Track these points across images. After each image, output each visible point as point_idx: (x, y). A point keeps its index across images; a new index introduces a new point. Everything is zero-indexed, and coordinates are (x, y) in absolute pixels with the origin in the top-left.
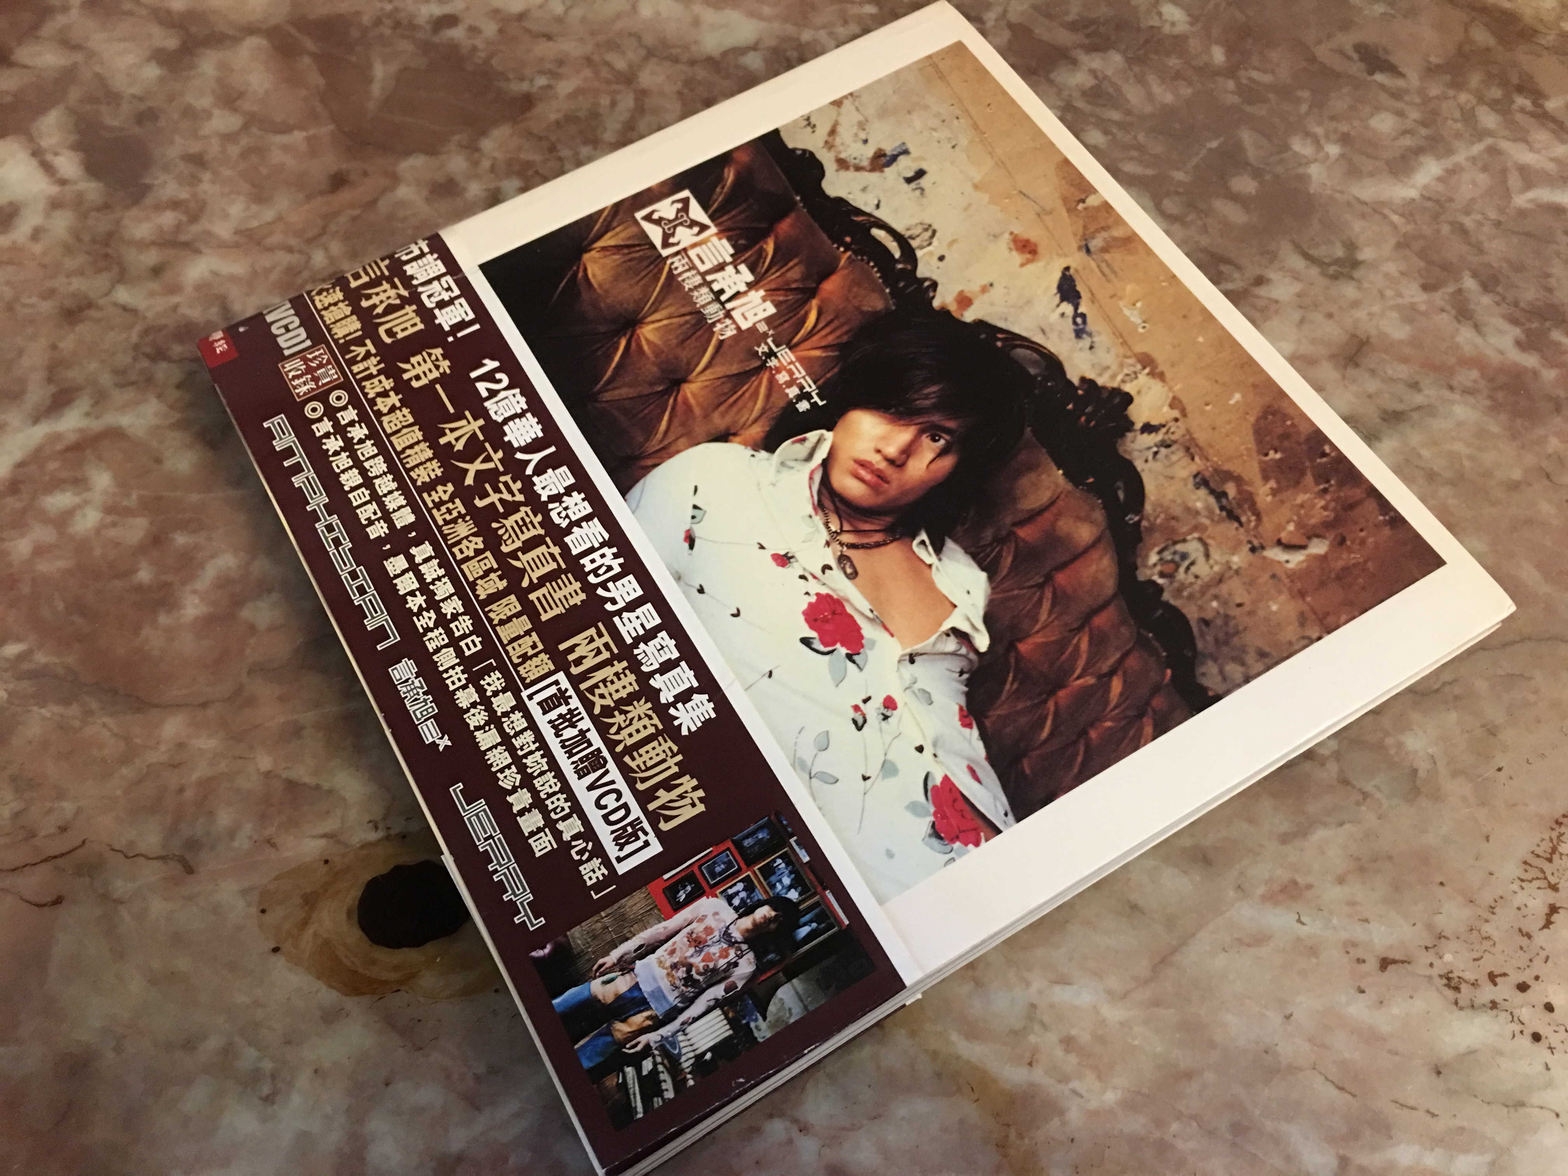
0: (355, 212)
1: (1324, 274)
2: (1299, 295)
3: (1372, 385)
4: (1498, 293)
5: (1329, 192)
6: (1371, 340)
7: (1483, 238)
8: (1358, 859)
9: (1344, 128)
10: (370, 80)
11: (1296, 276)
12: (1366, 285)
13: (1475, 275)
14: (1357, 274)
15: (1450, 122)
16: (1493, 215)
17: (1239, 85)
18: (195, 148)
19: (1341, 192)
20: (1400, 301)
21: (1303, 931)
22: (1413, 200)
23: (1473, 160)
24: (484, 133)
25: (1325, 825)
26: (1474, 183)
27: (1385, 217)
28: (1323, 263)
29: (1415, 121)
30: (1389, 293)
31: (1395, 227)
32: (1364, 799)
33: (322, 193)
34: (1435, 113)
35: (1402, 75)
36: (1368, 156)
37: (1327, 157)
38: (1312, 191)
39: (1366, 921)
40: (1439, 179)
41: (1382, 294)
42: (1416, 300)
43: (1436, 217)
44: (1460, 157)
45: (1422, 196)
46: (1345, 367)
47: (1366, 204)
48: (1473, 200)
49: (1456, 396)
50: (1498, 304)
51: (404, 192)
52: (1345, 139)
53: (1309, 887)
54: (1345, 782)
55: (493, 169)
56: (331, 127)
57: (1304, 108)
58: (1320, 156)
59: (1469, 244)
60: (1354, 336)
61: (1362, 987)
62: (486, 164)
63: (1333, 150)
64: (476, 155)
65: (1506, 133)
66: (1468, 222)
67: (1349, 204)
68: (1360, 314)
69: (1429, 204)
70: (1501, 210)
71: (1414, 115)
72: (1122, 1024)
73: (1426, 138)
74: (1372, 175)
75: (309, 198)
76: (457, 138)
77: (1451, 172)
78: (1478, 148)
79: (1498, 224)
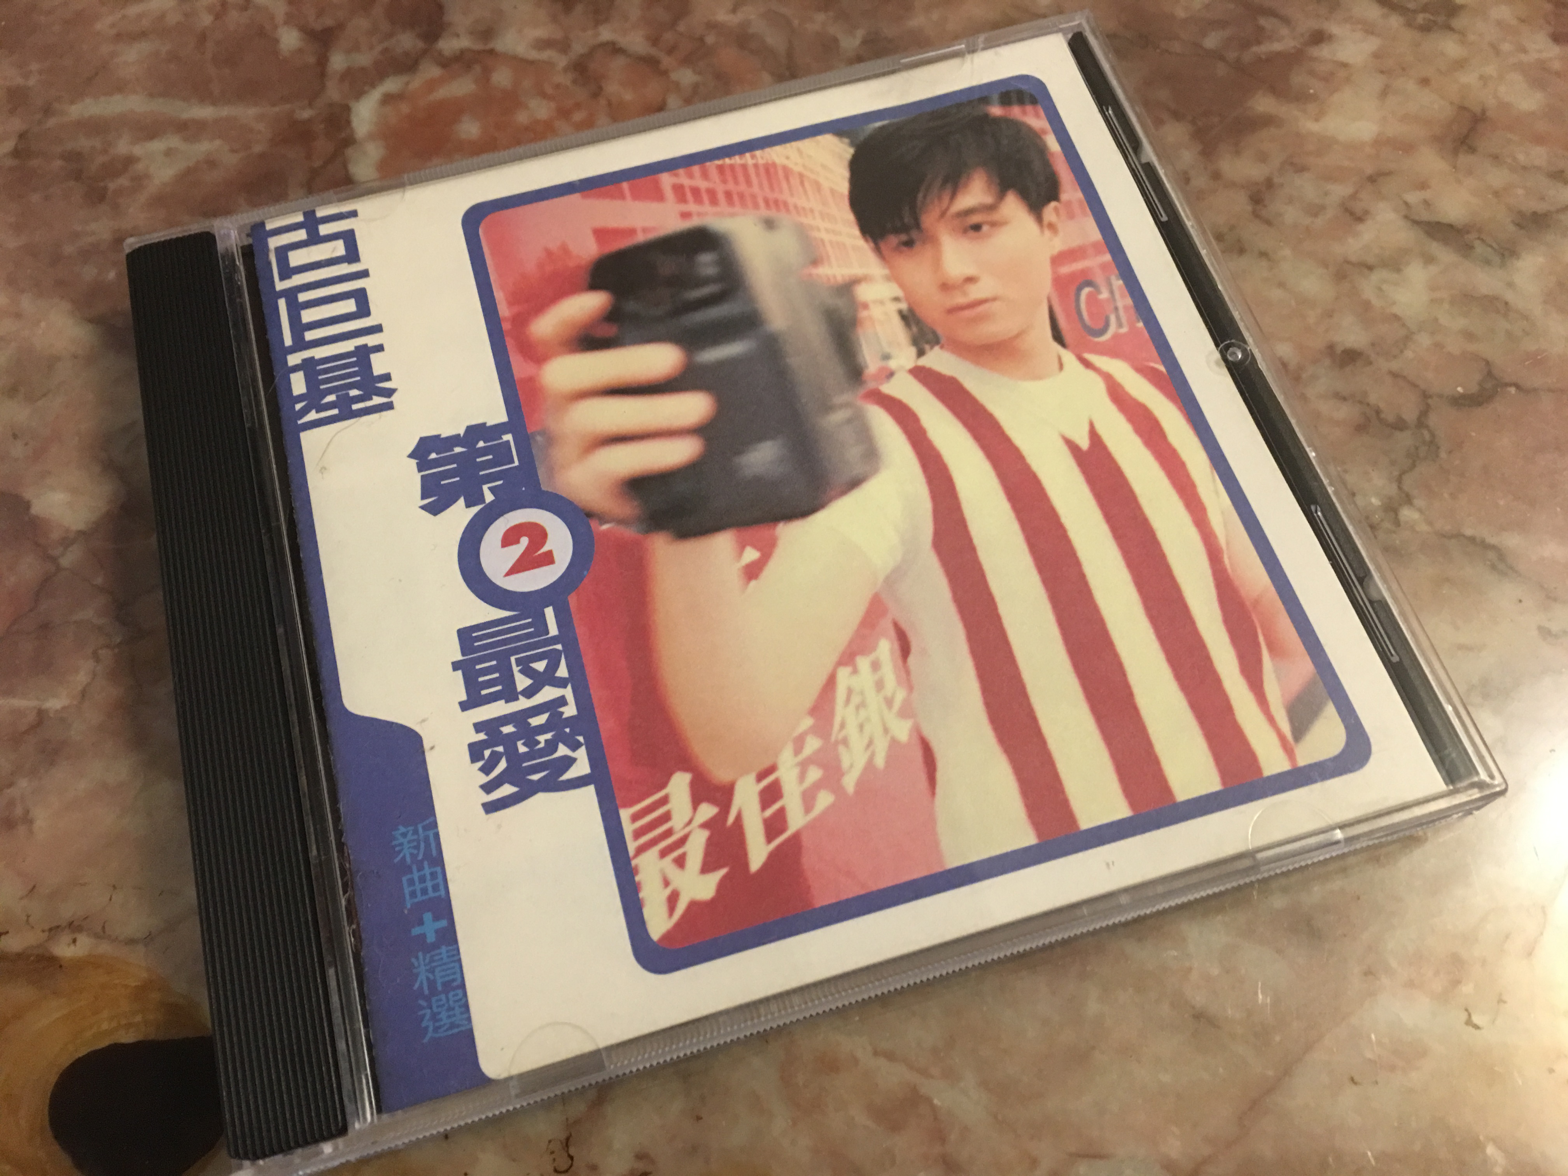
1: (1409, 24)
2: (1376, 55)
3: (1497, 177)
6: (1488, 113)
11: (1370, 30)
12: (1472, 37)
14: (1456, 23)
20: (1523, 57)
21: (1477, 1040)
28: (1408, 10)
30: (1506, 47)
41: (1495, 49)
42: (1545, 55)
46: (1455, 152)
53: (1479, 962)
60: (1462, 108)
68: (1469, 78)
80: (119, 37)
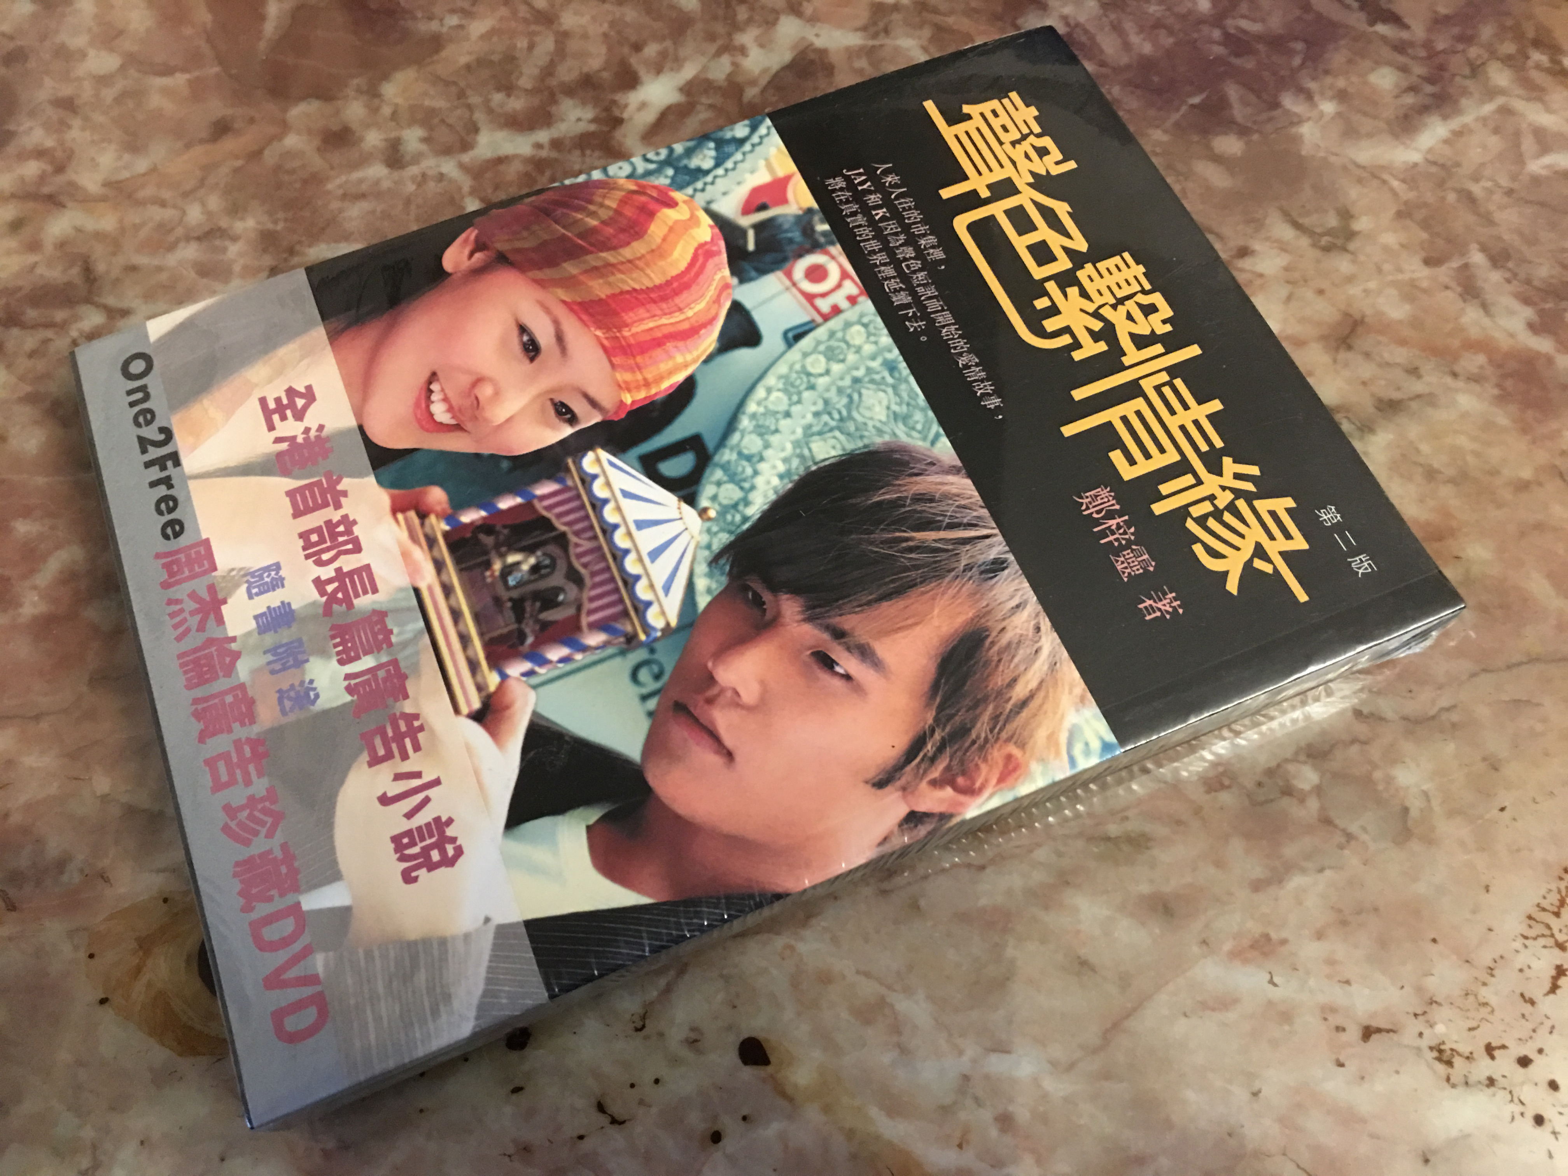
0: (239, 163)
1: (1314, 245)
2: (1287, 269)
3: (1366, 370)
4: (1509, 270)
5: (1322, 154)
6: (1366, 320)
7: (1492, 207)
8: (1340, 911)
9: (1341, 83)
10: (262, 18)
11: (1283, 247)
12: (1362, 258)
13: (1484, 249)
14: (1352, 246)
15: (1458, 79)
16: (1504, 182)
17: (1227, 35)
18: (66, 91)
19: (1337, 155)
20: (1400, 277)
21: (1276, 994)
22: (1416, 165)
23: (1484, 120)
24: (386, 77)
25: (1303, 871)
26: (1484, 147)
27: (1384, 182)
28: (1315, 233)
29: (1419, 76)
30: (1386, 267)
31: (1394, 193)
32: (1348, 842)
33: (202, 141)
34: (1442, 68)
35: (1406, 27)
36: (1365, 114)
37: (1322, 115)
38: (1304, 153)
39: (1348, 982)
40: (1446, 142)
41: (1379, 270)
42: (1417, 275)
43: (1441, 184)
44: (1468, 118)
45: (1427, 161)
46: (1337, 349)
47: (1364, 168)
48: (1483, 165)
49: (1460, 384)
50: (1508, 281)
51: (292, 141)
52: (1342, 96)
53: (1284, 942)
54: (1327, 821)
55: (394, 116)
56: (216, 69)
57: (1297, 61)
58: (1314, 114)
59: (1479, 215)
60: (1347, 315)
61: (1342, 1059)
62: (387, 111)
63: (1328, 107)
64: (376, 101)
65: (1520, 91)
66: (1476, 189)
67: (1345, 168)
68: (1355, 290)
69: (1433, 169)
70: (1514, 178)
71: (1419, 70)
72: (1067, 1100)
73: (1433, 95)
74: (1370, 135)
75: (188, 146)
76: (356, 81)
77: (1458, 134)
78: (1488, 108)
79: (1510, 192)
80: (344, 197)
